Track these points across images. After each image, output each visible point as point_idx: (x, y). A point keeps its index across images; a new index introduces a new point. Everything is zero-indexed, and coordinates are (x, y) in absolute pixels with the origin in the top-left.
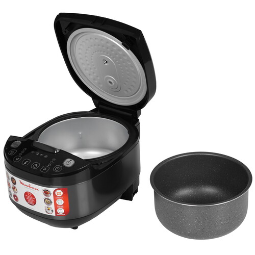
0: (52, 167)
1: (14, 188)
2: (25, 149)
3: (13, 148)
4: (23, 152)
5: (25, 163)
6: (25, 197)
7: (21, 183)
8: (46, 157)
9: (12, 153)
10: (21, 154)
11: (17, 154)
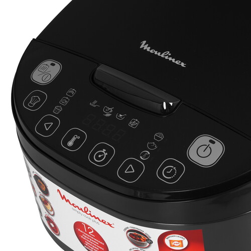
0: (152, 164)
1: (45, 202)
2: (73, 91)
3: (36, 86)
4: (64, 102)
5: (70, 144)
6: (78, 234)
7: (63, 198)
8: (133, 124)
9: (32, 103)
10: (58, 109)
11: (48, 108)
